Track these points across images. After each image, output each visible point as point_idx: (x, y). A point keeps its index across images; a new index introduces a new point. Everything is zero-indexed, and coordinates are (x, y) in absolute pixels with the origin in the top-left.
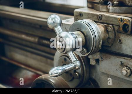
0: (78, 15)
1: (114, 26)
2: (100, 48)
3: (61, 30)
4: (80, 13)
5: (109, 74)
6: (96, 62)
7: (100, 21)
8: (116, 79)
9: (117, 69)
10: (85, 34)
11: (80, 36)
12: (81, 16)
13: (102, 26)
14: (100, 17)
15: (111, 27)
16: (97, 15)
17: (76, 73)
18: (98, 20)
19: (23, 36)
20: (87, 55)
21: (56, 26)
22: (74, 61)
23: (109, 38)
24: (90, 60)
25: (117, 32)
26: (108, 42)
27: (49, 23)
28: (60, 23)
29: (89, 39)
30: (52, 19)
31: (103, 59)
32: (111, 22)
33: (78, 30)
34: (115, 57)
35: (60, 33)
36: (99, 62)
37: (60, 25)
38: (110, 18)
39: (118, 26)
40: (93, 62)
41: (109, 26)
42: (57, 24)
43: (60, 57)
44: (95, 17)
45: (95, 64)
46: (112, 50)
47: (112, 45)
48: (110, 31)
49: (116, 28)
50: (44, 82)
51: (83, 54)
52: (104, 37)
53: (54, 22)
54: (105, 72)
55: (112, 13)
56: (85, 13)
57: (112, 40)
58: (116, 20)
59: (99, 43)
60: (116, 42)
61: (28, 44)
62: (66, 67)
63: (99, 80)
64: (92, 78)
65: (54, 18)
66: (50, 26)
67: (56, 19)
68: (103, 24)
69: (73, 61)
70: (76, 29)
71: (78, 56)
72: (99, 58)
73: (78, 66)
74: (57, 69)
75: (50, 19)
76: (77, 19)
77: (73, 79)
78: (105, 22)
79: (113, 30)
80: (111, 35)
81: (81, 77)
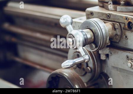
0: (89, 13)
1: (121, 23)
2: (108, 43)
3: (72, 28)
4: (91, 12)
5: (118, 68)
6: (106, 57)
7: (108, 19)
8: (124, 72)
9: (124, 63)
10: (94, 32)
11: (89, 34)
12: (92, 15)
13: (110, 24)
14: (108, 16)
15: (118, 25)
16: (106, 14)
17: (88, 68)
18: (107, 18)
19: (38, 35)
20: (95, 49)
21: (68, 25)
22: (84, 55)
23: (116, 35)
24: (101, 55)
25: (124, 29)
26: (116, 38)
27: (62, 22)
28: (71, 22)
29: (97, 36)
30: (64, 19)
31: (112, 53)
32: (118, 20)
33: (87, 28)
34: (122, 51)
35: (71, 31)
36: (108, 57)
37: (72, 24)
38: (117, 17)
39: (124, 24)
40: (103, 57)
41: (116, 24)
42: (69, 23)
43: (74, 53)
44: (105, 16)
45: (105, 59)
46: (120, 46)
47: (120, 41)
48: (117, 28)
49: (123, 25)
50: (58, 75)
51: (92, 50)
52: (112, 33)
53: (66, 22)
54: (114, 66)
55: (119, 12)
56: (96, 12)
57: (119, 36)
58: (122, 19)
59: (106, 39)
60: (123, 38)
61: (43, 43)
62: (77, 60)
63: (110, 74)
64: (104, 72)
65: (66, 18)
66: (62, 25)
67: (68, 19)
68: (111, 22)
69: (82, 55)
70: (86, 27)
71: (89, 52)
72: (109, 53)
73: (87, 59)
74: (69, 62)
75: (63, 19)
76: (89, 17)
77: (86, 73)
78: (113, 20)
79: (120, 28)
80: (118, 32)
81: (93, 71)
